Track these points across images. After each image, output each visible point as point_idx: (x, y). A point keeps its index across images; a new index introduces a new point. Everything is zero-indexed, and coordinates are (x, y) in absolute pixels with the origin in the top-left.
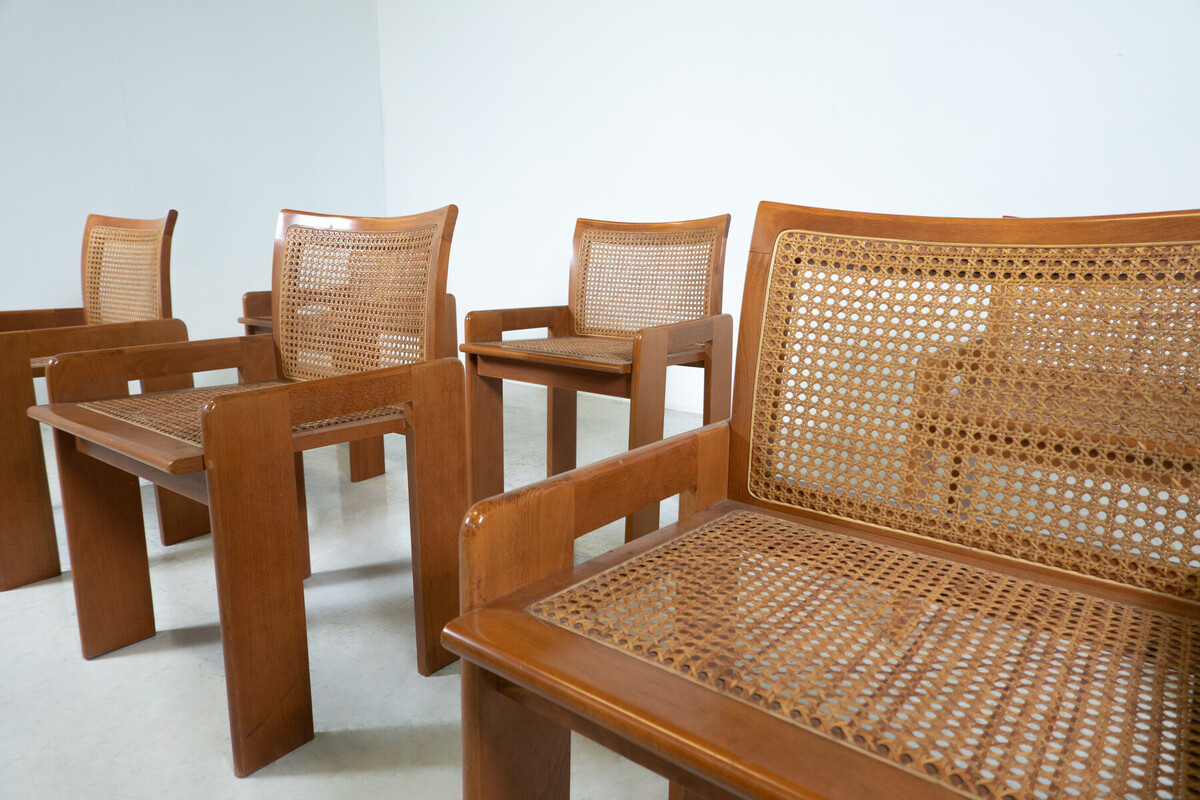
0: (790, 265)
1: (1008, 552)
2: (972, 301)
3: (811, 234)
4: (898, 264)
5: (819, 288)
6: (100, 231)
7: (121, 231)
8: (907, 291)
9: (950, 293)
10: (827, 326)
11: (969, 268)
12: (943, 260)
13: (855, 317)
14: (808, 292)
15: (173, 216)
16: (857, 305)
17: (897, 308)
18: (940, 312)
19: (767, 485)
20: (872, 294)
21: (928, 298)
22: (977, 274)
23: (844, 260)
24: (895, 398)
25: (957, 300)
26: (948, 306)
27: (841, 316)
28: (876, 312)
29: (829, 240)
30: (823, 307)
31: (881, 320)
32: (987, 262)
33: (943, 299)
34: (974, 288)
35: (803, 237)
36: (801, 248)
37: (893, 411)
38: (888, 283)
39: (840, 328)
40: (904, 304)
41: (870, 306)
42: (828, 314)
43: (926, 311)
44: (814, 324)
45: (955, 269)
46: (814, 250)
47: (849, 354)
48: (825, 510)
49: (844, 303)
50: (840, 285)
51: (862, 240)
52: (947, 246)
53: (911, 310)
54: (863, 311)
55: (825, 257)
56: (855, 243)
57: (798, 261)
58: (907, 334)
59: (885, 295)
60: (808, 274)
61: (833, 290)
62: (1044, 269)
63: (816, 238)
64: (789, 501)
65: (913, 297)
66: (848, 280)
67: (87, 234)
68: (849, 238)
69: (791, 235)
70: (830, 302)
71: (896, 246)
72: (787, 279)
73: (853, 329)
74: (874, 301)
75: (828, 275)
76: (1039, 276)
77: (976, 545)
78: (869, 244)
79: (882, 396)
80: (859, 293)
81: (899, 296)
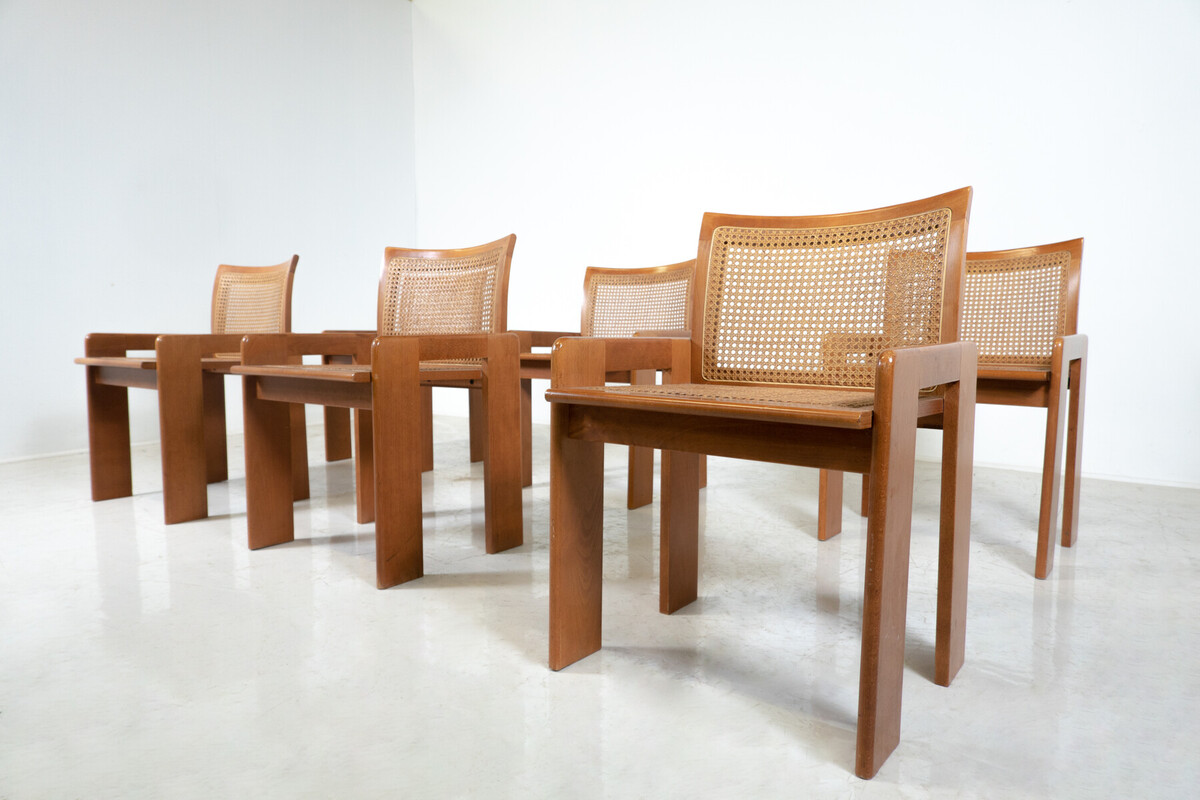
0: (722, 246)
1: (837, 383)
2: (817, 257)
3: (733, 228)
4: (779, 242)
5: (738, 257)
6: (227, 277)
7: (245, 276)
8: (784, 255)
9: (806, 254)
10: (743, 277)
11: (815, 241)
12: (802, 237)
13: (757, 271)
14: (732, 260)
15: (296, 259)
16: (758, 265)
17: (779, 265)
18: (801, 264)
19: (713, 371)
20: (766, 258)
21: (795, 258)
22: (819, 243)
23: (751, 241)
24: (780, 312)
25: (809, 257)
26: (805, 261)
27: (750, 271)
28: (768, 268)
29: (742, 231)
30: (740, 267)
31: (771, 271)
32: (824, 236)
33: (802, 257)
34: (818, 250)
35: (728, 230)
36: (727, 236)
37: (779, 319)
38: (774, 252)
39: (750, 278)
40: (783, 262)
41: (765, 265)
42: (743, 271)
43: (794, 264)
44: (735, 277)
45: (808, 242)
46: (734, 236)
47: (755, 291)
48: (745, 379)
49: (751, 264)
50: (749, 255)
51: (760, 230)
52: (804, 230)
53: (787, 265)
54: (761, 268)
55: (740, 240)
56: (756, 232)
57: (726, 243)
58: (785, 278)
59: (773, 258)
60: (732, 250)
61: (745, 257)
62: (851, 238)
63: (735, 230)
64: (725, 378)
65: (788, 258)
66: (753, 251)
67: (217, 279)
68: (753, 230)
69: (721, 229)
70: (744, 264)
71: (778, 232)
72: (720, 253)
73: (757, 278)
74: (767, 261)
75: (743, 250)
76: (848, 240)
77: (822, 383)
78: (764, 232)
79: (773, 312)
80: (759, 258)
81: (781, 258)
